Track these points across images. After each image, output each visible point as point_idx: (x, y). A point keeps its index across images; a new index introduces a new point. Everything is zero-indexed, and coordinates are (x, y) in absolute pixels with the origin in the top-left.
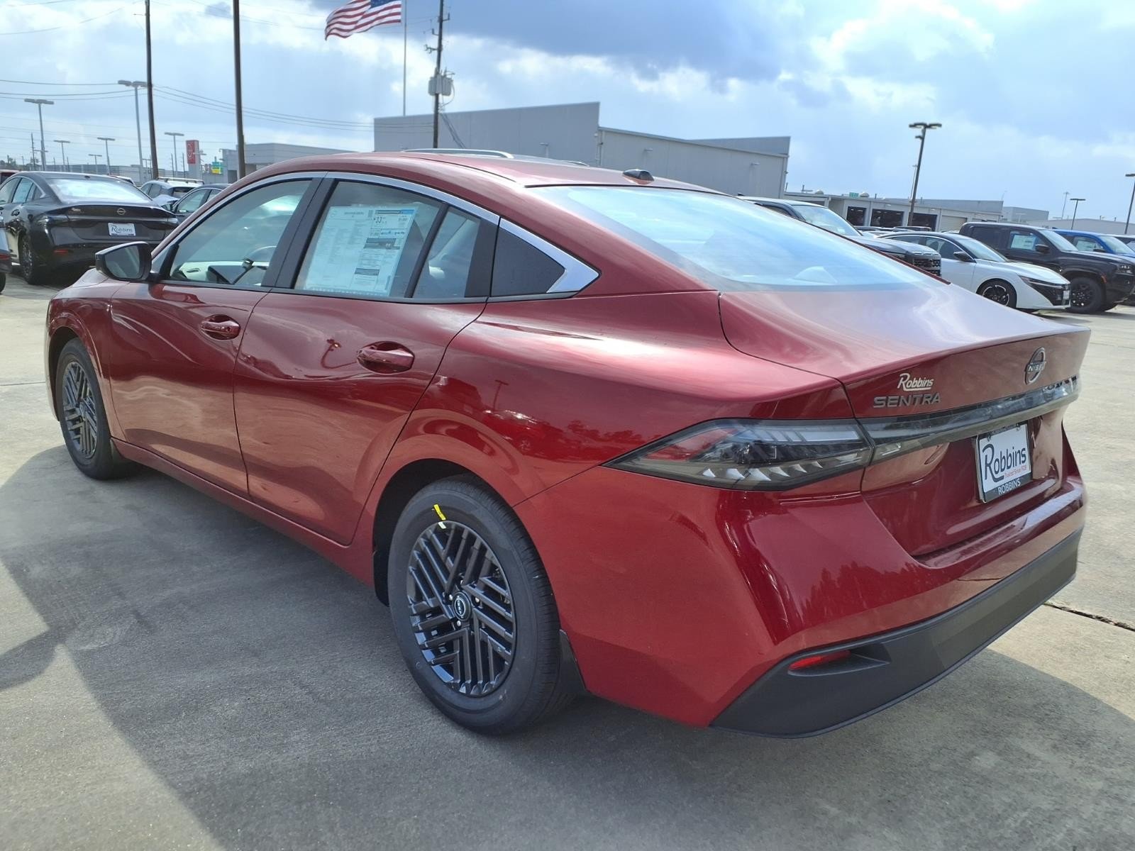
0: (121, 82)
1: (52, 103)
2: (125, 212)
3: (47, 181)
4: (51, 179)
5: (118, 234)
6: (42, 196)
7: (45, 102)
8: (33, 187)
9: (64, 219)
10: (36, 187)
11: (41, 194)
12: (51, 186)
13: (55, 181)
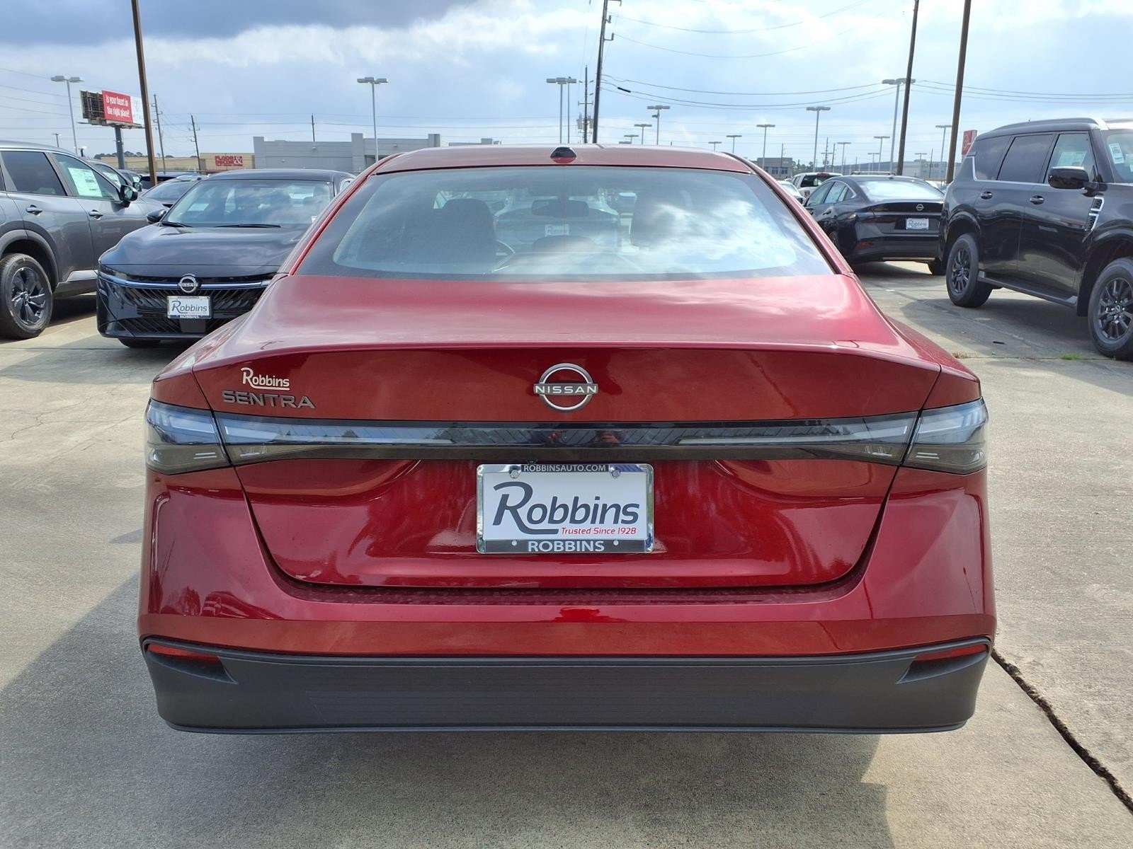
0: (885, 82)
1: (829, 109)
2: (923, 207)
3: (858, 183)
4: (863, 181)
5: (914, 228)
6: (853, 197)
7: (823, 109)
8: (846, 188)
9: (871, 216)
10: (848, 189)
11: (852, 194)
12: (862, 187)
13: (865, 183)
